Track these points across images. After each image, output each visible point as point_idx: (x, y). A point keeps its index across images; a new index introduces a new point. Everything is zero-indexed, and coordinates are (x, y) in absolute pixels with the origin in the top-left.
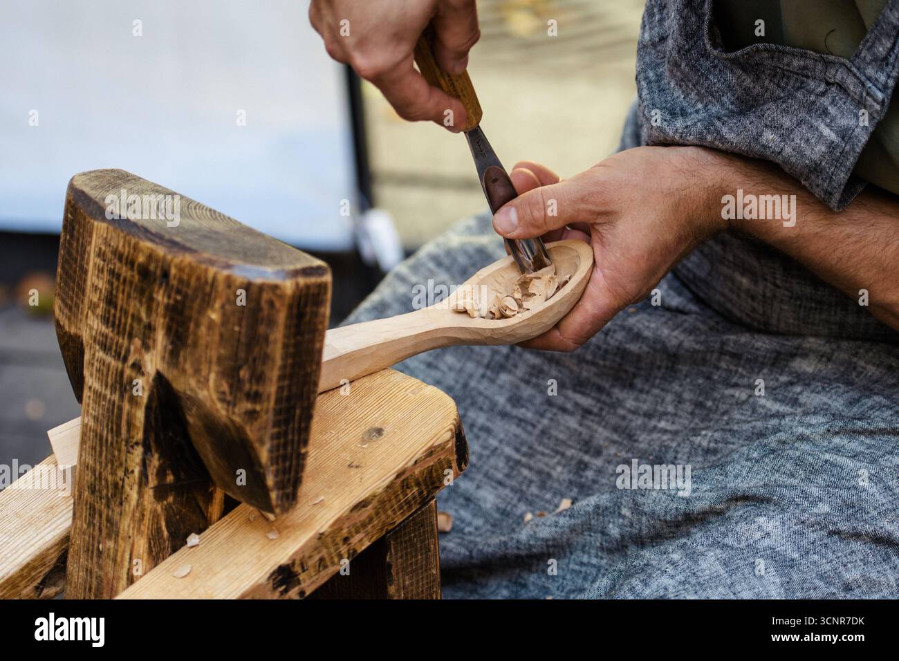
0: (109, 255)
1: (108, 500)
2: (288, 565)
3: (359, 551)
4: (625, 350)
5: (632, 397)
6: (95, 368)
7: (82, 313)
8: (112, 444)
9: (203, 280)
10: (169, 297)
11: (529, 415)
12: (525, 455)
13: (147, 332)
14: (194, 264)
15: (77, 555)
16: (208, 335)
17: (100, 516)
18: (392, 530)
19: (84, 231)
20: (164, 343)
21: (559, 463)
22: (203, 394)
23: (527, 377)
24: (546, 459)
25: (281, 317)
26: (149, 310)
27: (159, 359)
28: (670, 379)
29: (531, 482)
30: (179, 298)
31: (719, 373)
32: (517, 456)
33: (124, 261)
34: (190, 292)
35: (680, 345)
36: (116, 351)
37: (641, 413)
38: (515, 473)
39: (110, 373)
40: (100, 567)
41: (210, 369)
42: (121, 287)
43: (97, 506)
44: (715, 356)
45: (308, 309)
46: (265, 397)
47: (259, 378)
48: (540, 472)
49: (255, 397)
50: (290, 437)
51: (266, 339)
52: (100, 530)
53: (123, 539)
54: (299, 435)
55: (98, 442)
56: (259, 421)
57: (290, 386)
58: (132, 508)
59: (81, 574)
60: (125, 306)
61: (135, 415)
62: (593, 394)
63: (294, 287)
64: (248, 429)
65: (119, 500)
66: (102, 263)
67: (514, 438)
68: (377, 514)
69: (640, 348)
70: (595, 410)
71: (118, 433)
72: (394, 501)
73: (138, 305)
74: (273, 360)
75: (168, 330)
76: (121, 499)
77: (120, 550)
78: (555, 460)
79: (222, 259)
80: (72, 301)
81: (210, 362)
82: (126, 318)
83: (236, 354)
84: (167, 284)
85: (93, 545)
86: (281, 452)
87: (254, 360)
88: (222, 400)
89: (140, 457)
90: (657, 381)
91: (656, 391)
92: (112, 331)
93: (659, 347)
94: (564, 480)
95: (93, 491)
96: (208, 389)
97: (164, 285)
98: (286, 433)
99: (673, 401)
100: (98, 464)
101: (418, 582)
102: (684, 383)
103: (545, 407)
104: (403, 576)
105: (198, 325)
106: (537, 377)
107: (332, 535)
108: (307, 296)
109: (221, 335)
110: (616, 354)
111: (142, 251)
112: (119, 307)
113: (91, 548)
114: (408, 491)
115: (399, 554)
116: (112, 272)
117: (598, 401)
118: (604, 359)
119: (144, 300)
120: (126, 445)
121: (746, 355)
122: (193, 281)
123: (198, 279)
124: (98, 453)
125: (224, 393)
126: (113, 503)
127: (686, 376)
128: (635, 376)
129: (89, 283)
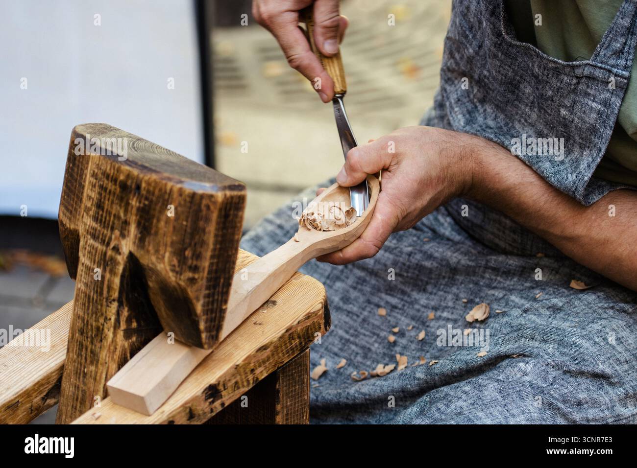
0: (100, 176)
1: (92, 338)
2: (215, 385)
3: (260, 379)
4: (421, 266)
5: (425, 297)
6: (87, 251)
7: (79, 215)
8: (96, 301)
9: (163, 191)
10: (140, 202)
11: (355, 309)
12: (352, 336)
13: (124, 225)
14: (158, 180)
15: (69, 376)
16: (166, 227)
17: (86, 349)
18: (281, 367)
19: (83, 160)
20: (135, 233)
21: (376, 341)
22: (160, 267)
23: (355, 285)
24: (367, 339)
25: (214, 216)
26: (126, 211)
27: (131, 243)
28: (451, 285)
29: (357, 354)
30: (147, 203)
31: (484, 281)
32: (347, 337)
33: (110, 179)
34: (154, 199)
35: (459, 262)
36: (102, 239)
37: (430, 307)
38: (346, 347)
39: (97, 254)
40: (85, 384)
41: (166, 249)
42: (107, 196)
43: (84, 343)
44: (482, 269)
45: (232, 212)
46: (201, 269)
47: (198, 256)
48: (363, 347)
49: (195, 269)
50: (216, 297)
51: (204, 230)
52: (86, 359)
53: (102, 364)
54: (222, 297)
55: (87, 300)
56: (197, 285)
57: (217, 263)
58: (108, 343)
59: (71, 389)
60: (109, 209)
61: (113, 281)
62: (399, 296)
63: (223, 196)
64: (189, 290)
65: (100, 338)
66: (95, 181)
67: (344, 324)
68: (273, 355)
69: (432, 264)
70: (400, 306)
71: (101, 294)
72: (283, 348)
73: (118, 208)
74: (208, 245)
75: (139, 224)
76: (101, 338)
77: (100, 371)
78: (373, 339)
79: (177, 177)
80: (73, 207)
81: (166, 245)
82: (110, 217)
83: (184, 240)
84: (139, 194)
85: (80, 370)
86: (210, 307)
87: (195, 244)
88: (173, 271)
89: (116, 309)
90: (442, 287)
91: (441, 293)
92: (100, 226)
93: (444, 263)
94: (380, 353)
95: (82, 333)
96: (164, 263)
97: (137, 194)
98: (213, 294)
99: (453, 299)
100: (86, 315)
101: (295, 403)
102: (460, 287)
103: (366, 304)
104: (286, 399)
105: (159, 220)
106: (362, 285)
107: (244, 367)
108: (231, 203)
109: (174, 227)
110: (415, 269)
111: (123, 173)
112: (105, 210)
113: (79, 371)
114: (293, 341)
115: (285, 384)
116: (101, 187)
117: (402, 300)
118: (407, 272)
119: (123, 204)
120: (106, 301)
121: (502, 269)
122: (157, 192)
123: (160, 190)
124: (86, 308)
125: (174, 266)
126: (95, 340)
127: (462, 283)
128: (427, 283)
129: (85, 194)
